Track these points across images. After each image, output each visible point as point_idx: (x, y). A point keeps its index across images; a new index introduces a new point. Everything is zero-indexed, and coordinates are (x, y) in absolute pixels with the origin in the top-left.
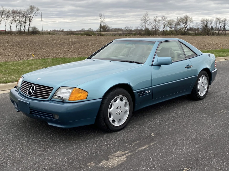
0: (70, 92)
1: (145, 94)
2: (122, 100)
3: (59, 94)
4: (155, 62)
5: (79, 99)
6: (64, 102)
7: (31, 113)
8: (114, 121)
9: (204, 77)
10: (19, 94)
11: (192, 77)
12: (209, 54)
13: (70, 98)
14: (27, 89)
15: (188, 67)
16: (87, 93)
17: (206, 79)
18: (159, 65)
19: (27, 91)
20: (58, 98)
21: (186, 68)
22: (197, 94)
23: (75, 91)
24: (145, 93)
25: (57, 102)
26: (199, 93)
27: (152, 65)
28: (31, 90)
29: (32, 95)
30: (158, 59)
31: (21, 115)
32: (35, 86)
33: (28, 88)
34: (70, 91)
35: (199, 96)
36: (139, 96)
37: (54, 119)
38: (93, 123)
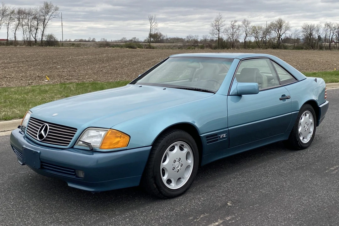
0: (102, 136)
1: (217, 140)
2: (181, 149)
3: (85, 138)
4: (233, 90)
5: (115, 146)
6: (92, 150)
7: (42, 167)
8: (169, 181)
9: (308, 113)
10: (24, 137)
11: (291, 113)
12: (316, 79)
13: (102, 145)
14: (37, 131)
15: (284, 98)
16: (129, 137)
17: (311, 117)
18: (239, 95)
19: (37, 134)
20: (84, 144)
21: (281, 99)
22: (298, 140)
23: (109, 135)
24: (217, 137)
25: (82, 151)
26: (301, 138)
27: (229, 95)
28: (42, 132)
29: (45, 140)
30: (237, 86)
31: (27, 171)
32: (49, 126)
33: (39, 128)
34: (103, 133)
35: (301, 143)
36: (208, 142)
37: (77, 177)
38: (137, 184)
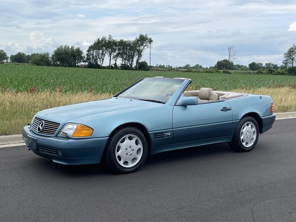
0: (75, 128)
1: (163, 137)
3: (65, 130)
4: (180, 102)
5: (80, 136)
6: (68, 138)
7: (38, 149)
9: (250, 124)
10: (30, 131)
11: (232, 121)
12: (261, 96)
13: (73, 134)
14: (37, 126)
15: (225, 109)
16: (92, 130)
17: (254, 126)
18: (185, 105)
19: (37, 128)
20: (63, 134)
21: (222, 110)
23: (79, 128)
24: (163, 135)
25: (63, 139)
27: (176, 105)
28: (40, 126)
29: (41, 132)
30: (183, 99)
32: (45, 122)
33: (38, 124)
34: (75, 127)
35: (242, 146)
36: (155, 138)
37: (58, 155)
38: (98, 162)
